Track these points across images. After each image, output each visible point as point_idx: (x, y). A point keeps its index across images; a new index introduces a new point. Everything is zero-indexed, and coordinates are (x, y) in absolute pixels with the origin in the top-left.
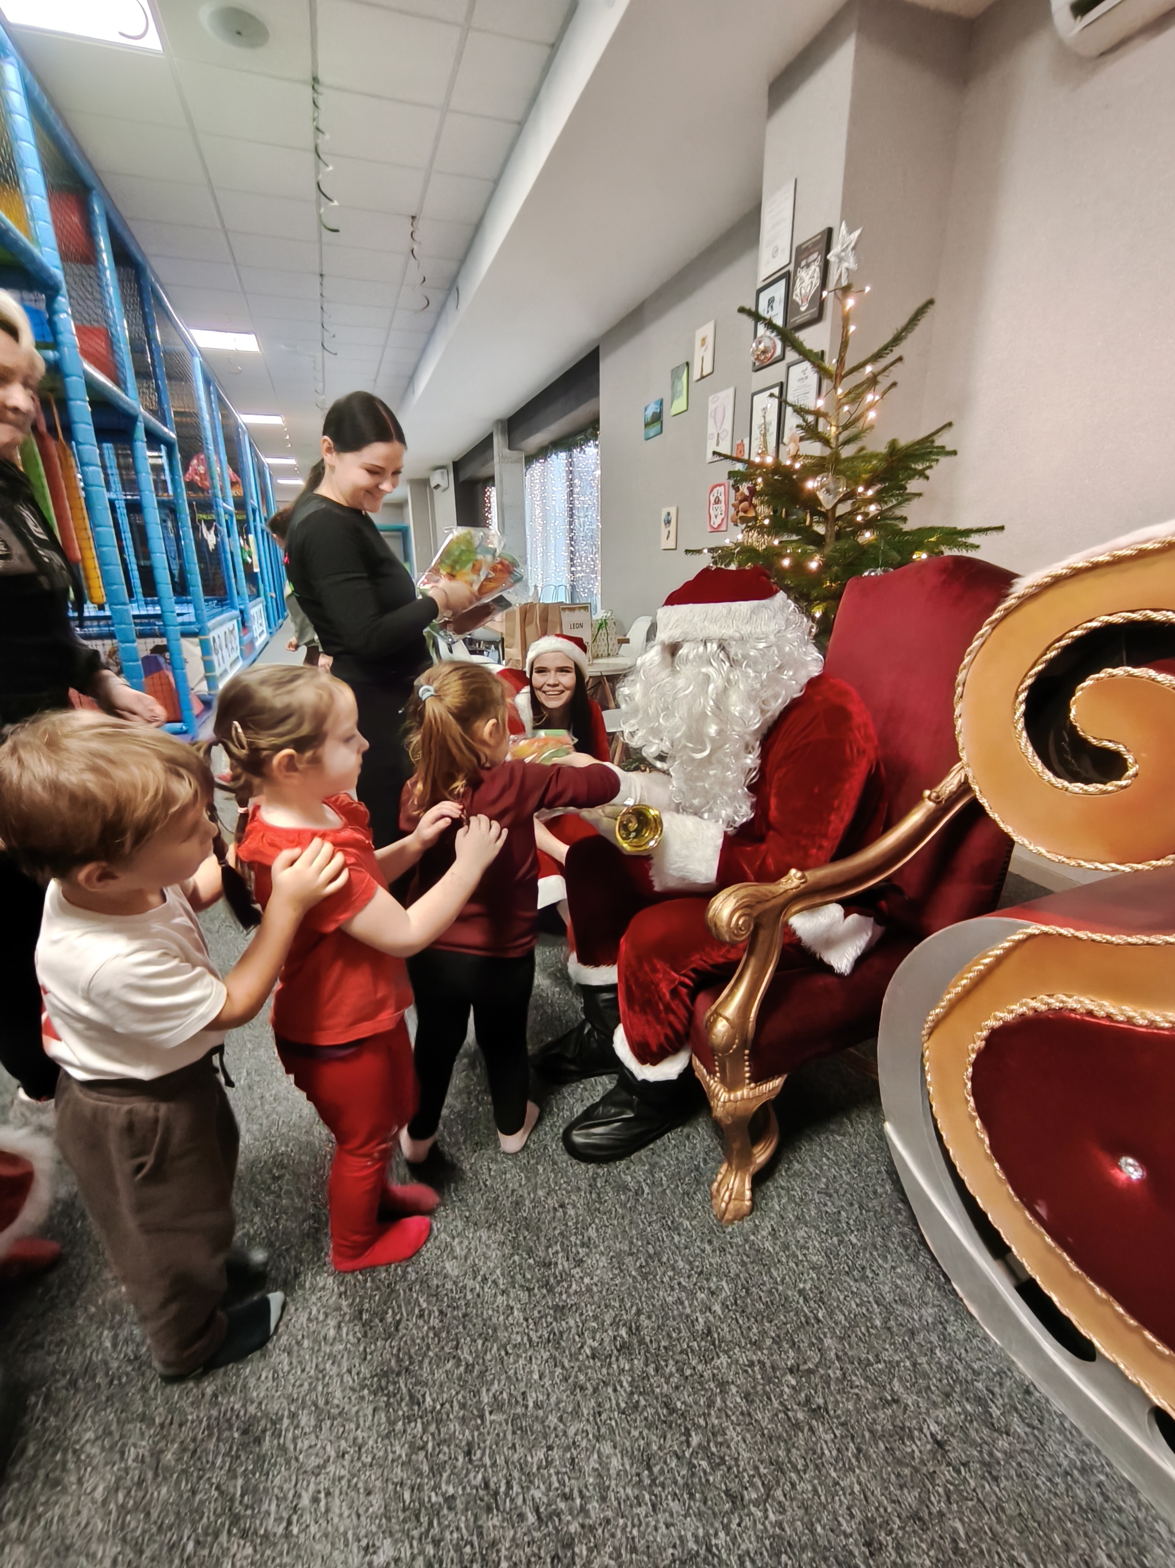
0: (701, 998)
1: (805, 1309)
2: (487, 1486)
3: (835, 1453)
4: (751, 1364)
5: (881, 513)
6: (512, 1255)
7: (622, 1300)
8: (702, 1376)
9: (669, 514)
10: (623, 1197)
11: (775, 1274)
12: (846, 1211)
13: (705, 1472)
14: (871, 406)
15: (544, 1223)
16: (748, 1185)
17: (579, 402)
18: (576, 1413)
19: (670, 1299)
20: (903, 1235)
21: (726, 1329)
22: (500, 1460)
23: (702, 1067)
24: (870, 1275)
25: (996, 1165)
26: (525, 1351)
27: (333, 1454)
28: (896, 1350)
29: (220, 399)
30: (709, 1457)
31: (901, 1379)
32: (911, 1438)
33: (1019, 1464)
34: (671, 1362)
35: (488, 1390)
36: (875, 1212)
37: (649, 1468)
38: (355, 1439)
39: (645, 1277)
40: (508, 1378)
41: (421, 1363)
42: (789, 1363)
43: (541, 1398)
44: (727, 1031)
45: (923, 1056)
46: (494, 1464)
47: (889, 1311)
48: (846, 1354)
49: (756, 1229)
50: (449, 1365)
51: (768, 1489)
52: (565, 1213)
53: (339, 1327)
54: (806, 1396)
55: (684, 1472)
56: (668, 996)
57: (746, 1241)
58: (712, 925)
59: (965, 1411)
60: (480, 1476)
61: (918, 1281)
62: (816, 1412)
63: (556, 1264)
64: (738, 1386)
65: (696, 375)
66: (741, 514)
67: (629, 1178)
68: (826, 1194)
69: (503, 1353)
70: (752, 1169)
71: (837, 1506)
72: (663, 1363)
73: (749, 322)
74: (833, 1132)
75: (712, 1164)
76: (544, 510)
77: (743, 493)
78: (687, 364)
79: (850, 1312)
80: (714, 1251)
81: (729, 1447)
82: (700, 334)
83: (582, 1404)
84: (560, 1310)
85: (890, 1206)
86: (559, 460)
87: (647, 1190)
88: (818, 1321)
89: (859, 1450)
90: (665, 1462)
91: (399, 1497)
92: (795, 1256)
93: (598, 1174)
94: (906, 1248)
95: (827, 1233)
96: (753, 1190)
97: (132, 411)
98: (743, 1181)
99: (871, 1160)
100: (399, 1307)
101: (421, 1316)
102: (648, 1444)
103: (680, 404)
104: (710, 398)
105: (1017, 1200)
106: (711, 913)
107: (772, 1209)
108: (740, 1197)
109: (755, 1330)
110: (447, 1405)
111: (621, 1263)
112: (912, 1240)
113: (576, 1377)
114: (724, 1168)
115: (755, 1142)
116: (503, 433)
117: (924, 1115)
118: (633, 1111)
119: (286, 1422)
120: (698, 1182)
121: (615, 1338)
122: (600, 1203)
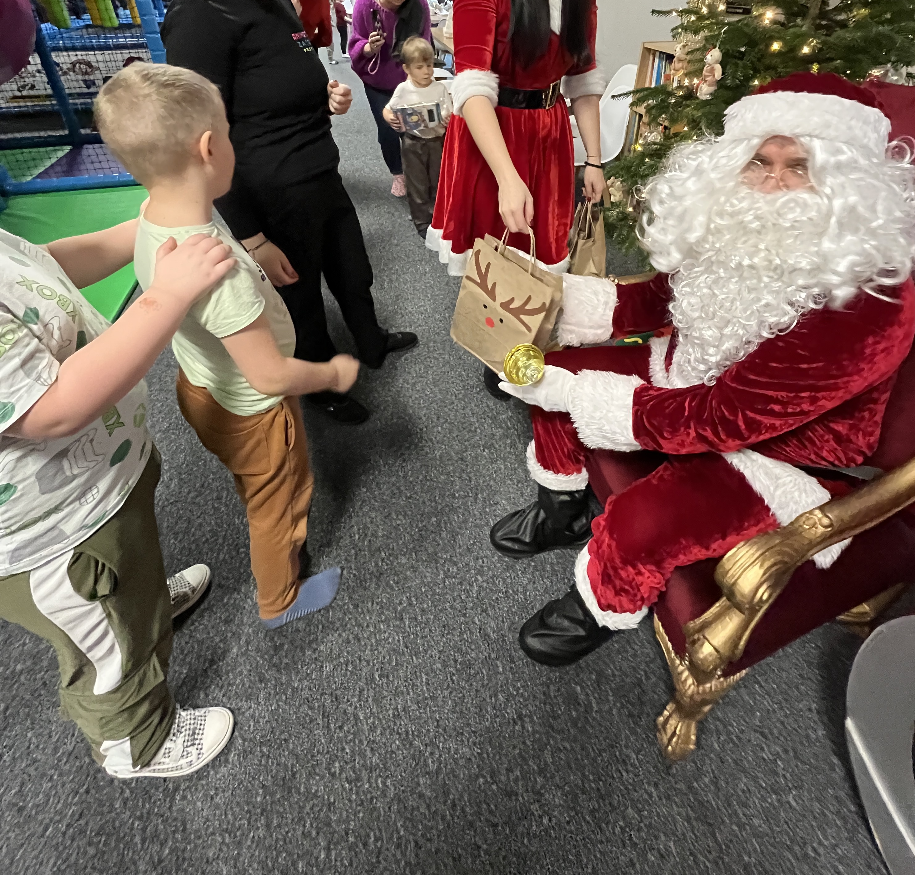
6: (477, 777)
10: (574, 713)
15: (504, 737)
49: (699, 773)
52: (523, 727)
53: (328, 849)
63: (517, 794)
67: (578, 688)
68: (763, 734)
87: (595, 708)
107: (713, 750)
111: (575, 802)
122: (554, 718)
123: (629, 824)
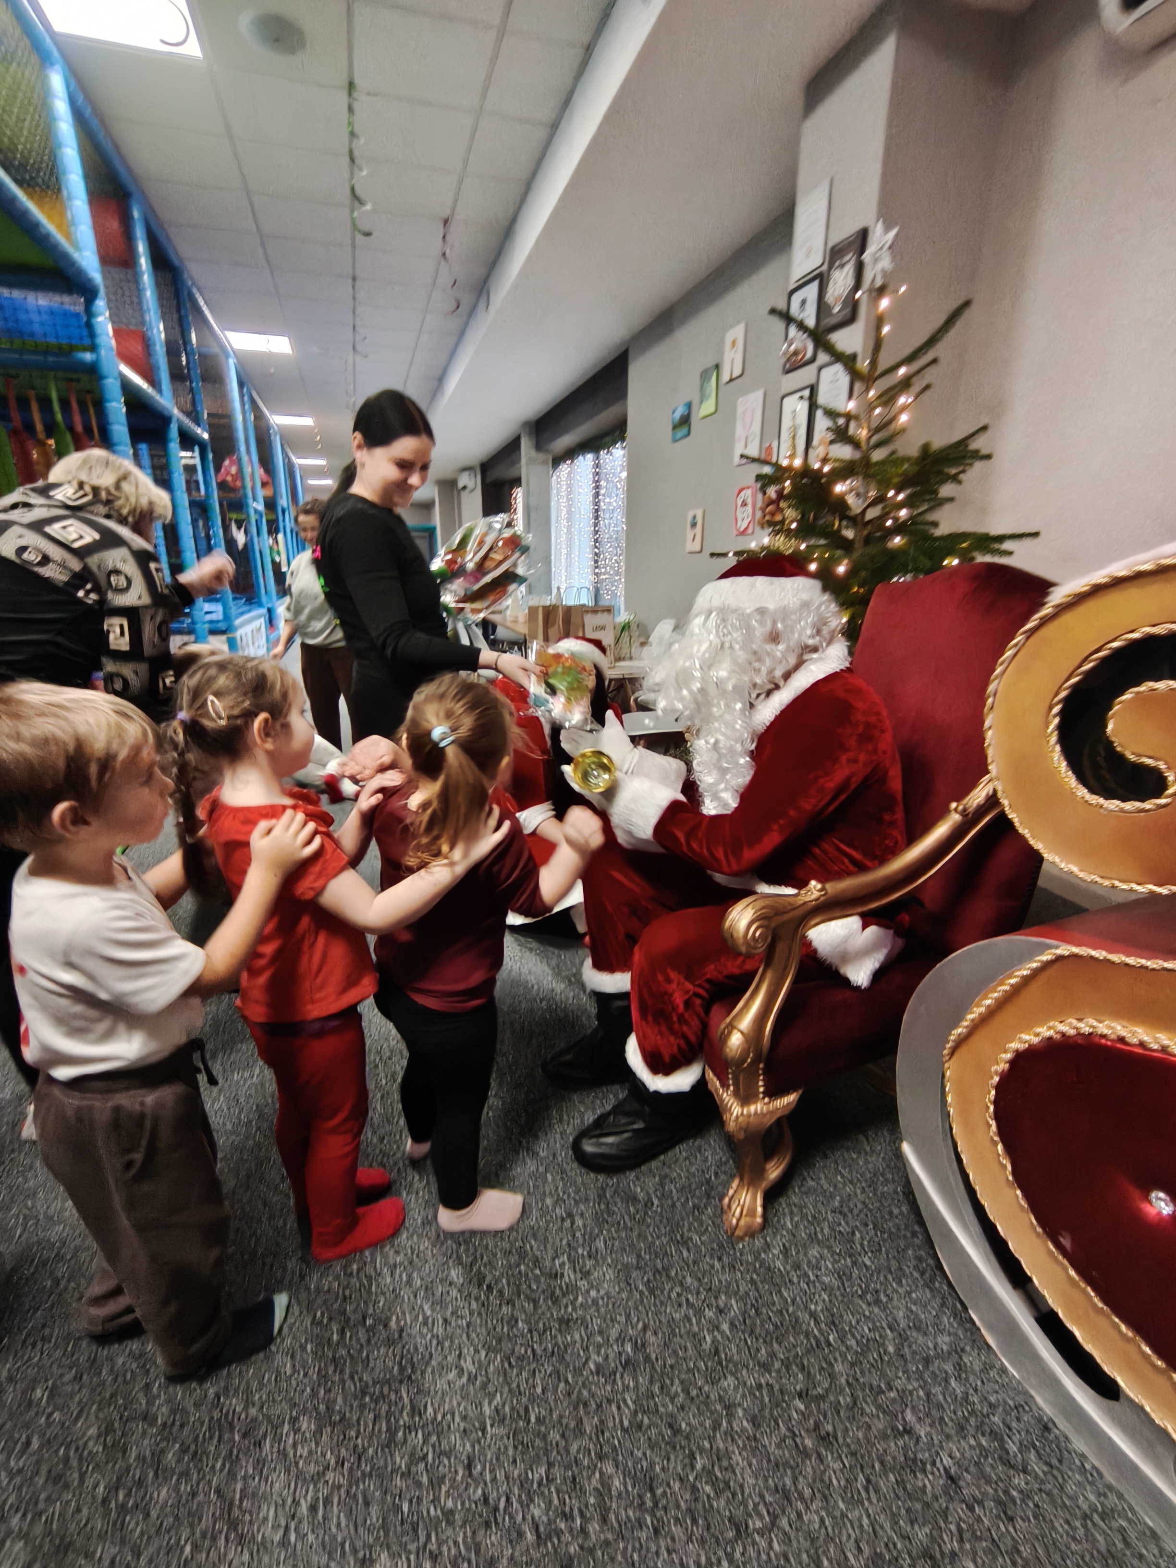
0: (716, 1010)
1: (816, 1331)
2: (486, 1500)
3: (843, 1483)
4: (759, 1387)
5: (912, 518)
6: (518, 1265)
7: (628, 1316)
8: (708, 1397)
9: (695, 517)
10: (632, 1209)
11: (786, 1294)
12: (860, 1232)
13: (708, 1496)
14: (904, 408)
15: (551, 1233)
16: (759, 1201)
17: (607, 405)
18: (579, 1431)
19: (677, 1316)
20: (920, 1259)
21: (734, 1350)
22: (500, 1475)
23: (715, 1079)
24: (884, 1299)
25: (1019, 1192)
26: (529, 1364)
27: (333, 1462)
28: (908, 1378)
29: (253, 402)
30: (713, 1481)
31: (913, 1408)
32: (924, 1471)
33: (1037, 1506)
34: (677, 1382)
35: (490, 1403)
36: (890, 1233)
37: (652, 1490)
38: (356, 1446)
39: (652, 1292)
40: (510, 1390)
41: (423, 1373)
42: (798, 1388)
43: (543, 1413)
44: (742, 1044)
45: (943, 1076)
46: (494, 1480)
47: (903, 1338)
48: (857, 1380)
49: (768, 1247)
50: (452, 1376)
51: (774, 1517)
52: (573, 1223)
53: (342, 1332)
54: (815, 1422)
55: (687, 1496)
56: (681, 1007)
57: (757, 1258)
58: (727, 936)
59: (980, 1445)
60: (480, 1491)
61: (933, 1308)
62: (826, 1439)
63: (562, 1275)
64: (744, 1409)
65: (725, 377)
66: (767, 518)
67: (638, 1190)
68: (840, 1212)
69: (506, 1365)
70: (764, 1185)
71: (844, 1538)
72: (668, 1382)
73: (778, 324)
74: (848, 1149)
75: (723, 1177)
76: (569, 512)
77: (769, 497)
78: (717, 367)
79: (863, 1337)
80: (723, 1268)
81: (734, 1472)
82: (730, 336)
83: (585, 1420)
84: (566, 1323)
85: (906, 1227)
86: (585, 462)
87: (656, 1202)
88: (829, 1344)
89: (868, 1481)
90: (668, 1485)
91: (399, 1508)
92: (806, 1275)
93: (607, 1185)
94: (922, 1274)
95: (839, 1254)
96: (765, 1207)
97: (166, 413)
98: (754, 1198)
99: (887, 1180)
100: (404, 1313)
101: (425, 1323)
102: (652, 1465)
103: (708, 407)
104: (740, 400)
105: (1039, 1230)
106: (727, 924)
107: (784, 1226)
108: (752, 1213)
109: (763, 1351)
110: (449, 1417)
111: (628, 1276)
112: (928, 1265)
113: (580, 1392)
114: (735, 1184)
115: (768, 1157)
116: (530, 435)
117: (945, 1139)
118: (644, 1121)
119: (286, 1427)
120: (709, 1196)
121: (620, 1354)
122: (609, 1214)
123: (687, 1289)
